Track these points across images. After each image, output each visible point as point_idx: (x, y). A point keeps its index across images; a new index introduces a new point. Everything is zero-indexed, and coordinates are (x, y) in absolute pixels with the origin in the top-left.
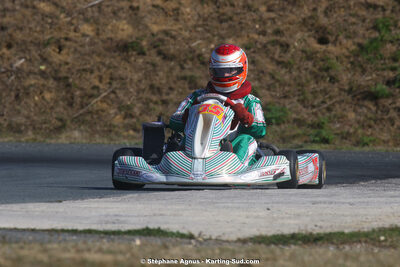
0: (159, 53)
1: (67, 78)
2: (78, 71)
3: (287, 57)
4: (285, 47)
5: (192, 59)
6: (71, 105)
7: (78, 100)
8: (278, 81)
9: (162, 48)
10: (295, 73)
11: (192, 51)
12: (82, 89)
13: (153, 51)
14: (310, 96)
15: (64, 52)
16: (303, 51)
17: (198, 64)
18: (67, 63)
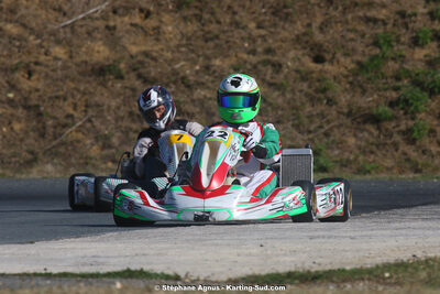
0: (139, 76)
1: (37, 106)
2: (50, 98)
3: (280, 78)
4: (278, 67)
5: (175, 83)
6: (42, 135)
7: (50, 131)
8: (270, 104)
9: (142, 71)
10: (288, 96)
11: (175, 73)
12: (55, 118)
13: (133, 75)
14: (306, 121)
15: (34, 77)
16: (297, 71)
17: (182, 87)
18: (37, 90)
